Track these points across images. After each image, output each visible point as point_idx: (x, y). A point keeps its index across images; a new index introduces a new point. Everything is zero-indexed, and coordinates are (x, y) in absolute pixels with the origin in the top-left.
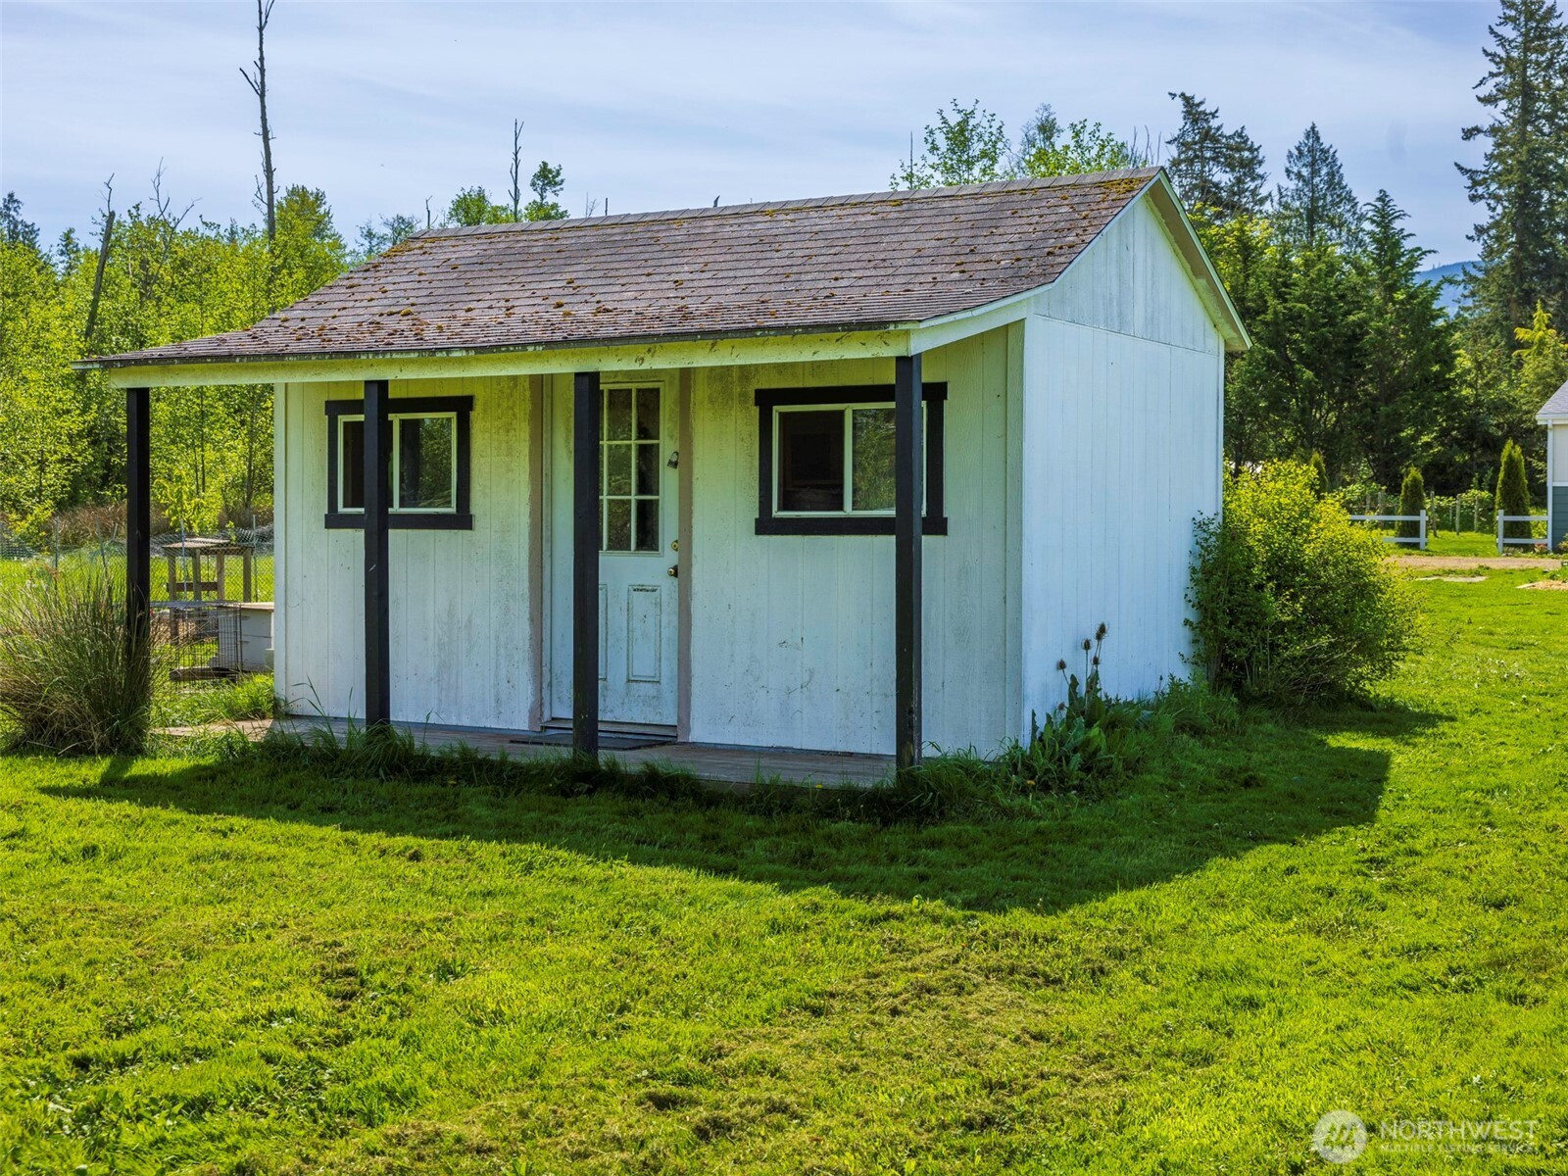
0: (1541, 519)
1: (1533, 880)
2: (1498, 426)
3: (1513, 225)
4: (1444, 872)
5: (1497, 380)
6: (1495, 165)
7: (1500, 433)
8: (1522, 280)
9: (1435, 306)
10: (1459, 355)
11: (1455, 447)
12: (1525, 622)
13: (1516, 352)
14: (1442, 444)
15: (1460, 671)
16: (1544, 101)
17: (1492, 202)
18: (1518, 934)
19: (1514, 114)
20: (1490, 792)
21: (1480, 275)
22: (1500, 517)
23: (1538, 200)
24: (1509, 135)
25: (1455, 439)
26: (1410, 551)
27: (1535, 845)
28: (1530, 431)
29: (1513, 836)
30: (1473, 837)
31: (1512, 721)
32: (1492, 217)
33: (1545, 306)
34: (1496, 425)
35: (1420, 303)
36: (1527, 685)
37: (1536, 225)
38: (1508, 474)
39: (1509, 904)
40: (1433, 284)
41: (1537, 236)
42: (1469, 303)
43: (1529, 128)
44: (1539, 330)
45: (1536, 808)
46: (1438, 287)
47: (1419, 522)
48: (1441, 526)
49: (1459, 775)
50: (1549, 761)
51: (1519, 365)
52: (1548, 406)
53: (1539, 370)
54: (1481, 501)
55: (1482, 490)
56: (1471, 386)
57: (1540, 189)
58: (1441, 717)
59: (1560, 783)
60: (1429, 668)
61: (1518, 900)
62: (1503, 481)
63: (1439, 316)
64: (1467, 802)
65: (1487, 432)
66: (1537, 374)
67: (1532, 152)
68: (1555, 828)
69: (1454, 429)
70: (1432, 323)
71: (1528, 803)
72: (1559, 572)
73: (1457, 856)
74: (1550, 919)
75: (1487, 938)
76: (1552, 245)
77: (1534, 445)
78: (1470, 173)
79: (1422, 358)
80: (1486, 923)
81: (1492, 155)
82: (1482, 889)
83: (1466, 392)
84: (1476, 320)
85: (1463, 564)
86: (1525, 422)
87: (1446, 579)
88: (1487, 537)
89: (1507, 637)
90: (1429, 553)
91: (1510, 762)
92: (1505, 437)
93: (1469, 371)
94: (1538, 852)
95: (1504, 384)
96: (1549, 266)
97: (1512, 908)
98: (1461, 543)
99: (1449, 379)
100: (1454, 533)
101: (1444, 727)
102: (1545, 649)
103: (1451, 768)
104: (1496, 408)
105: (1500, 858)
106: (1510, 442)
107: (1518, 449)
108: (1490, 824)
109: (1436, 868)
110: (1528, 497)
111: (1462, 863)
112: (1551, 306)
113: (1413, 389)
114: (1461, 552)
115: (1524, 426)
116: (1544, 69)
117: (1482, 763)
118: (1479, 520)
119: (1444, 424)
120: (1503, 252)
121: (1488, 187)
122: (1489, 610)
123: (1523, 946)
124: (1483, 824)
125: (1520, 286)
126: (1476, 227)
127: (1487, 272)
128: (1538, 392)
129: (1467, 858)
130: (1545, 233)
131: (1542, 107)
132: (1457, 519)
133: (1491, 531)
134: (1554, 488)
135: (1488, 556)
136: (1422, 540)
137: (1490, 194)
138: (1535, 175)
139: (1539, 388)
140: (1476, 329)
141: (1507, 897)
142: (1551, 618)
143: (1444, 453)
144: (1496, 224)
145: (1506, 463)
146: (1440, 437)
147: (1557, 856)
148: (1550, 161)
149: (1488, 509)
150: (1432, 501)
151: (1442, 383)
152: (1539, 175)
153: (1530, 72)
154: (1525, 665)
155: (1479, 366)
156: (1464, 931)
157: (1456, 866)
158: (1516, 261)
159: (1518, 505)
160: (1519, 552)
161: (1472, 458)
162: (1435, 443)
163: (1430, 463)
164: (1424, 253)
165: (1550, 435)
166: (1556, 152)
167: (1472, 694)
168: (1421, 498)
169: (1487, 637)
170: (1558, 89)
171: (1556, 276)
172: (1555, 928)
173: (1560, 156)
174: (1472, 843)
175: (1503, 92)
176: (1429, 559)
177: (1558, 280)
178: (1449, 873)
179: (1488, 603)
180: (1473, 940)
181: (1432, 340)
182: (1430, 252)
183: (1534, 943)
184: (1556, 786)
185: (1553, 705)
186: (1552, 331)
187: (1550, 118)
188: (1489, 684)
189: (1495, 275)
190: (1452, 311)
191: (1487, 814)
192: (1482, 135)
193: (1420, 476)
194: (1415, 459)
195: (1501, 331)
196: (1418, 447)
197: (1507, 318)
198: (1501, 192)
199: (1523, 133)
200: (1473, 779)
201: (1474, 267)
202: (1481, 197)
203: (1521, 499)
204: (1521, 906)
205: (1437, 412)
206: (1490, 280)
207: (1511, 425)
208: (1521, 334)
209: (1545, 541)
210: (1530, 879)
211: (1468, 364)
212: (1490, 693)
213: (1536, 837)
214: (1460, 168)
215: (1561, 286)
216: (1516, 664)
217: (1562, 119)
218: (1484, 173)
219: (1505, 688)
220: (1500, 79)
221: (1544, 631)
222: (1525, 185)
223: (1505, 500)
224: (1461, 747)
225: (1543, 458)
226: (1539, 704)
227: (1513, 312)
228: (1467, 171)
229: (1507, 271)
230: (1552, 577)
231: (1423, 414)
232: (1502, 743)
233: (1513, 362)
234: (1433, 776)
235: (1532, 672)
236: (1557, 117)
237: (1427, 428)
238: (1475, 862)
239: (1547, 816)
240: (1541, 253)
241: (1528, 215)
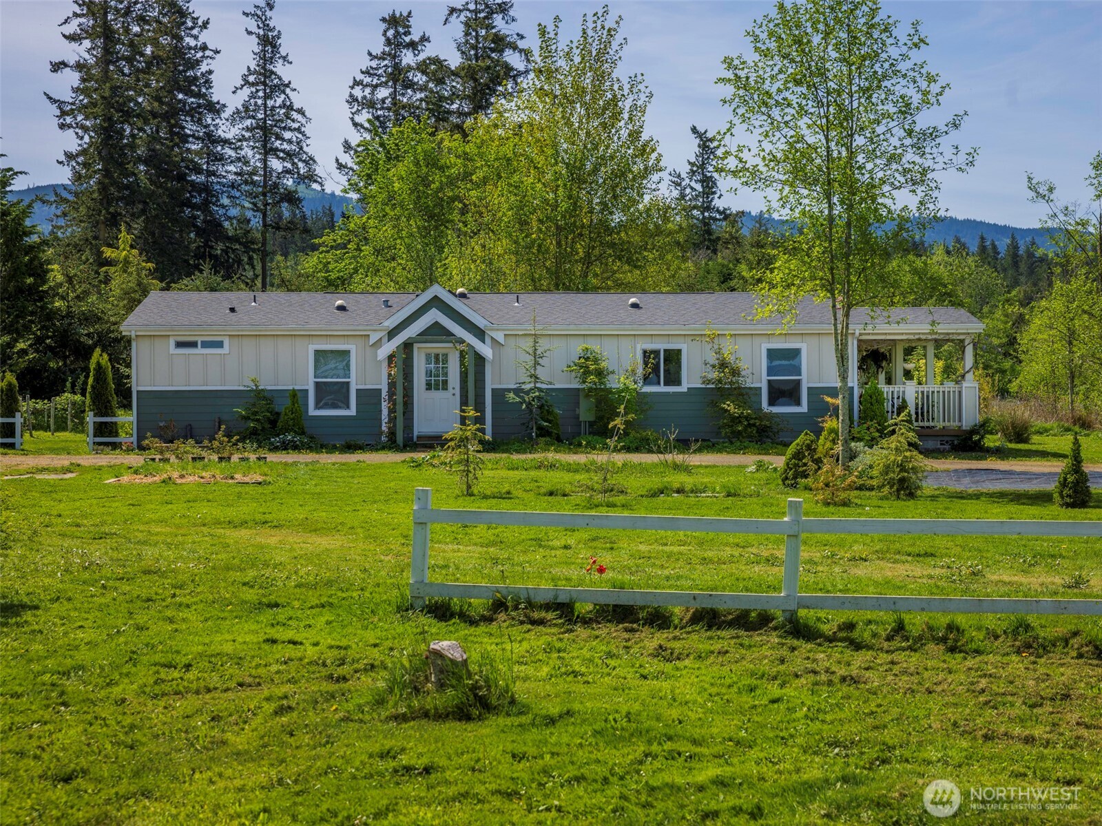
0: (126, 419)
1: (100, 752)
2: (88, 335)
3: (99, 153)
4: (17, 754)
5: (86, 293)
6: (81, 97)
7: (91, 342)
8: (109, 204)
9: (28, 223)
10: (52, 270)
11: (49, 354)
12: (110, 514)
13: (104, 269)
14: (37, 351)
15: (46, 562)
16: (123, 44)
17: (80, 131)
18: (83, 804)
19: (98, 52)
20: (66, 674)
21: (71, 198)
22: (90, 418)
23: (121, 133)
24: (93, 72)
25: (50, 348)
26: (6, 451)
27: (104, 719)
28: (117, 341)
29: (85, 713)
30: (47, 717)
31: (91, 606)
32: (79, 145)
33: (129, 229)
34: (86, 335)
35: (13, 220)
36: (106, 572)
37: (120, 156)
38: (97, 379)
39: (77, 777)
40: (25, 203)
41: (121, 165)
42: (61, 222)
43: (112, 68)
44: (124, 249)
45: (108, 685)
46: (30, 206)
47: (13, 424)
48: (37, 427)
49: (38, 660)
50: (122, 639)
51: (107, 280)
52: (131, 318)
53: (124, 286)
54: (74, 404)
55: (74, 393)
56: (63, 298)
57: (122, 123)
58: (24, 607)
59: (131, 660)
60: (16, 561)
61: (85, 772)
62: (92, 387)
63: (31, 233)
64: (44, 685)
65: (78, 341)
66: (122, 289)
67: (114, 89)
68: (123, 701)
69: (48, 337)
70: (26, 239)
71: (100, 681)
72: (142, 467)
73: (31, 737)
74: (113, 786)
75: (54, 812)
76: (135, 174)
77: (122, 353)
78: (59, 103)
79: (15, 270)
80: (54, 798)
81: (78, 88)
82: (52, 766)
83: (58, 304)
84: (67, 238)
85: (56, 462)
86: (113, 331)
87: (38, 477)
88: (79, 437)
89: (92, 529)
90: (25, 452)
91: (87, 644)
92: (95, 346)
93: (61, 285)
94: (107, 725)
95: (93, 298)
96: (133, 192)
97: (79, 780)
98: (56, 442)
99: (42, 291)
100: (50, 433)
101: (28, 616)
102: (126, 538)
103: (32, 654)
104: (86, 319)
105: (71, 734)
106: (98, 351)
107: (105, 356)
108: (64, 704)
109: (9, 751)
110: (115, 400)
111: (35, 743)
112: (135, 229)
113: (8, 299)
114: (55, 451)
115: (112, 335)
116: (123, 16)
117: (60, 647)
118: (72, 421)
119: (39, 333)
120: (91, 177)
121: (75, 118)
122: (78, 504)
123: (87, 815)
124: (57, 704)
125: (107, 210)
126: (66, 153)
127: (76, 194)
128: (124, 306)
129: (40, 738)
130: (128, 163)
131: (123, 50)
132: (52, 420)
133: (83, 432)
134: (138, 392)
135: (79, 454)
136: (17, 440)
137: (77, 124)
138: (117, 111)
139: (125, 302)
140: (68, 245)
141: (74, 770)
142: (133, 510)
143: (40, 359)
144: (84, 152)
145: (94, 369)
146: (35, 344)
147: (123, 727)
148: (131, 99)
149: (80, 412)
150: (26, 405)
151: (37, 295)
152: (122, 111)
153: (110, 17)
154: (106, 553)
155: (70, 279)
156: (32, 808)
157: (28, 747)
158: (103, 188)
159: (106, 407)
160: (108, 449)
161: (65, 364)
162: (31, 350)
163: (26, 368)
164: (16, 174)
165: (134, 344)
166: (135, 91)
167: (55, 583)
168: (16, 401)
169: (75, 529)
170: (135, 35)
171: (139, 202)
172: (117, 794)
173: (140, 96)
174: (46, 723)
175: (86, 34)
176: (23, 458)
177: (140, 206)
178: (21, 754)
179: (77, 497)
180: (40, 816)
181: (26, 254)
182: (21, 173)
183: (97, 811)
184: (127, 662)
185: (128, 588)
186: (135, 252)
187: (130, 60)
188: (72, 573)
189: (84, 198)
190: (45, 228)
191: (62, 693)
192: (68, 69)
193: (15, 382)
194: (11, 366)
195: (91, 249)
196: (14, 353)
197: (96, 238)
198: (88, 123)
199: (106, 71)
200: (50, 663)
201: (65, 189)
202: (70, 126)
203: (109, 402)
204: (87, 777)
205: (32, 322)
206: (80, 202)
207: (100, 335)
208: (108, 253)
209: (131, 439)
210: (97, 751)
211: (60, 278)
212: (72, 581)
213: (106, 711)
214: (50, 98)
215: (143, 212)
216: (97, 552)
217: (139, 62)
218: (72, 104)
219: (86, 575)
220: (83, 20)
221: (125, 522)
222: (109, 119)
223: (94, 402)
224: (42, 633)
225: (129, 366)
226: (116, 588)
227: (102, 233)
228: (55, 101)
229: (95, 195)
230: (136, 472)
231: (18, 322)
232: (81, 627)
233: (101, 277)
234: (13, 663)
235: (111, 559)
236: (136, 60)
237: (23, 337)
238: (47, 741)
239: (116, 691)
240: (125, 181)
241: (114, 146)
